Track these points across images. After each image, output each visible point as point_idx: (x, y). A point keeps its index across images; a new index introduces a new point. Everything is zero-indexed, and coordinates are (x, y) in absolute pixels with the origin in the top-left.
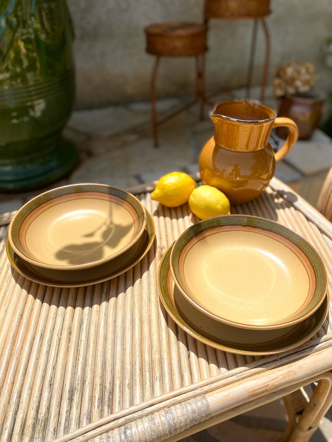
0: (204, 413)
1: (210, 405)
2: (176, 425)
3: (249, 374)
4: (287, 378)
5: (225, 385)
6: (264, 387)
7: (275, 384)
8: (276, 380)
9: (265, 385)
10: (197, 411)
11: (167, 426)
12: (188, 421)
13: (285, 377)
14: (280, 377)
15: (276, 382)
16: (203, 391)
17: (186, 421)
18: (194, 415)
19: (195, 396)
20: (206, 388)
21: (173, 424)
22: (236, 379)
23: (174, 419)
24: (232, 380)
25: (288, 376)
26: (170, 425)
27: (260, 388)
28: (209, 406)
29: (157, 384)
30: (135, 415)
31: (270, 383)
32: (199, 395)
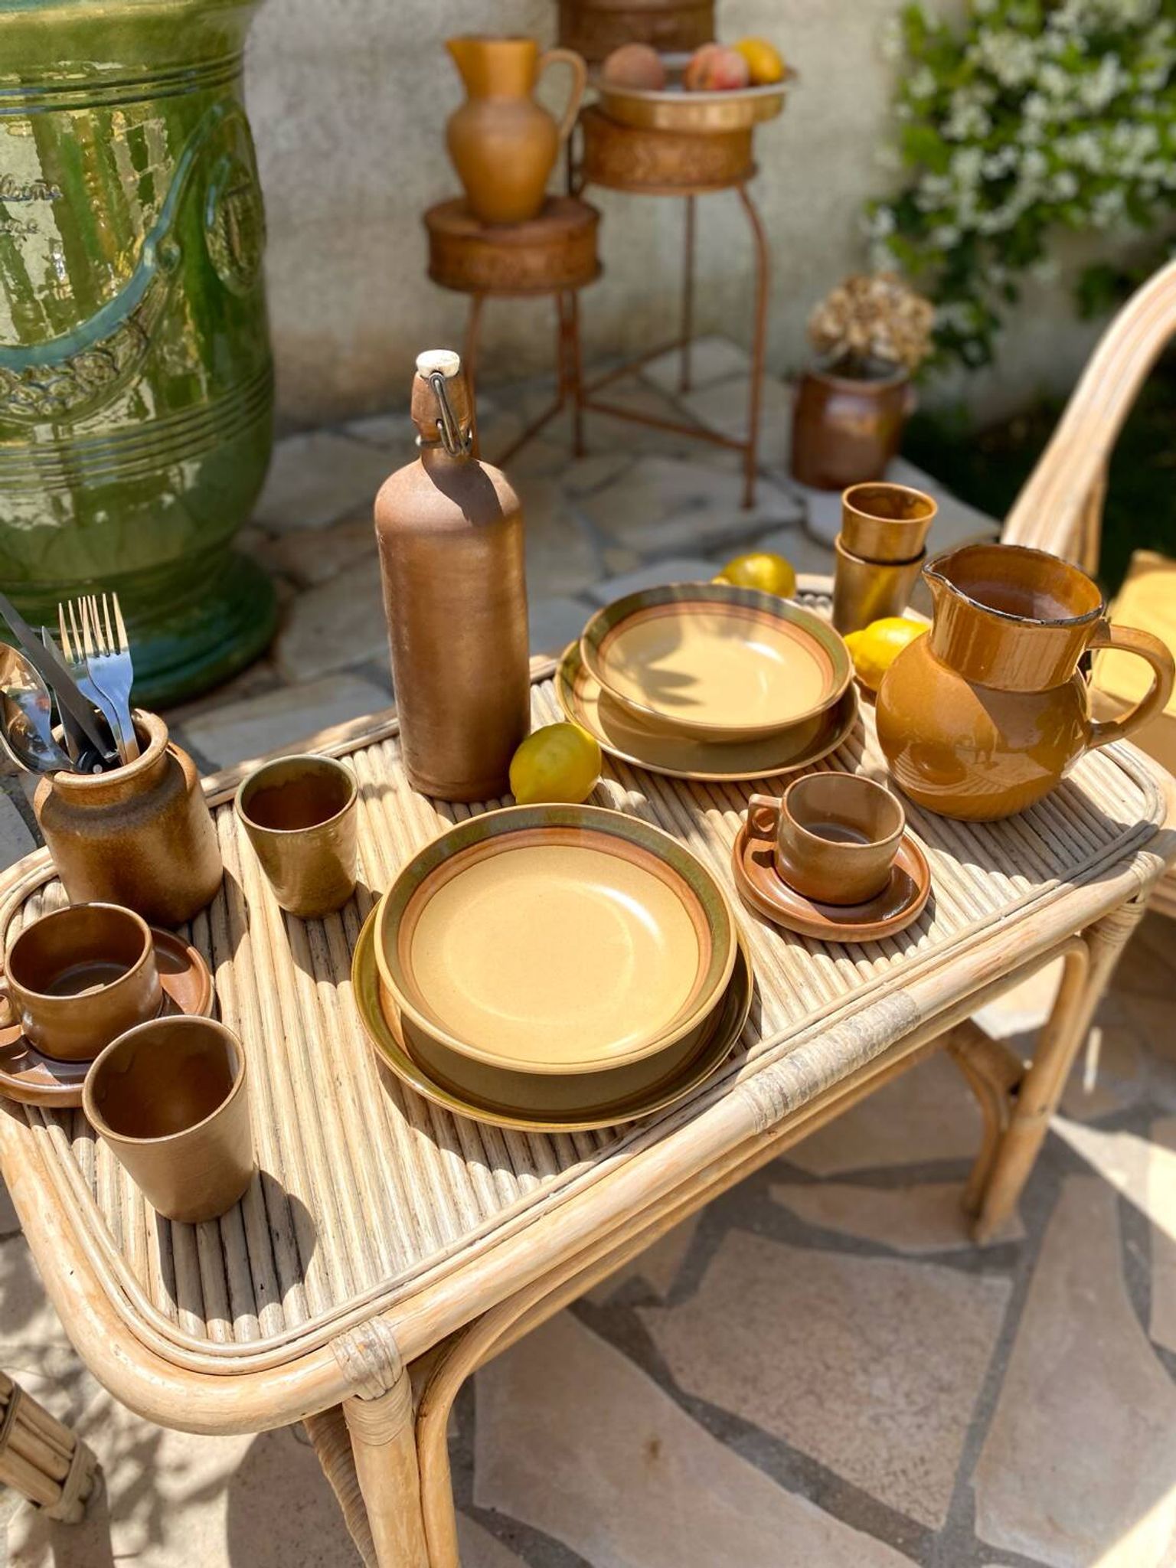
0: (911, 1015)
1: (915, 1001)
2: (872, 1039)
3: (962, 947)
4: (1027, 942)
5: (928, 971)
6: (994, 961)
7: (1010, 955)
8: (1009, 949)
9: (996, 958)
10: (898, 1012)
11: (858, 1042)
12: (889, 1031)
13: (1023, 942)
14: (1017, 943)
15: (1011, 952)
16: (896, 984)
17: (886, 1031)
18: (895, 1020)
19: (883, 996)
20: (899, 981)
21: (867, 1039)
22: (944, 958)
23: (867, 1030)
24: (937, 961)
25: (1028, 939)
26: (863, 1039)
27: (988, 965)
28: (915, 1003)
29: (806, 993)
30: (797, 1038)
31: (1003, 955)
32: (890, 992)
